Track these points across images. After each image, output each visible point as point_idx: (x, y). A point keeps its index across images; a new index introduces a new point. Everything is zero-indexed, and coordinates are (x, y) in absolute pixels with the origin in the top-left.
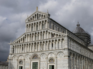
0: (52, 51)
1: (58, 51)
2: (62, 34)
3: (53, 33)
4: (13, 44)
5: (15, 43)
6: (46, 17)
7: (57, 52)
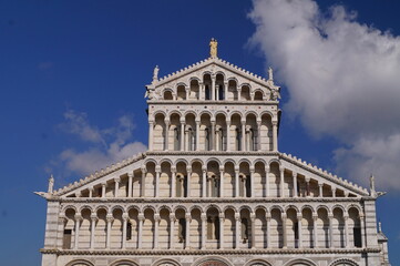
0: (307, 255)
1: (334, 255)
2: (350, 189)
3: (308, 176)
4: (64, 197)
5: (78, 192)
6: (266, 98)
7: (329, 259)
